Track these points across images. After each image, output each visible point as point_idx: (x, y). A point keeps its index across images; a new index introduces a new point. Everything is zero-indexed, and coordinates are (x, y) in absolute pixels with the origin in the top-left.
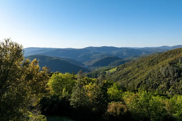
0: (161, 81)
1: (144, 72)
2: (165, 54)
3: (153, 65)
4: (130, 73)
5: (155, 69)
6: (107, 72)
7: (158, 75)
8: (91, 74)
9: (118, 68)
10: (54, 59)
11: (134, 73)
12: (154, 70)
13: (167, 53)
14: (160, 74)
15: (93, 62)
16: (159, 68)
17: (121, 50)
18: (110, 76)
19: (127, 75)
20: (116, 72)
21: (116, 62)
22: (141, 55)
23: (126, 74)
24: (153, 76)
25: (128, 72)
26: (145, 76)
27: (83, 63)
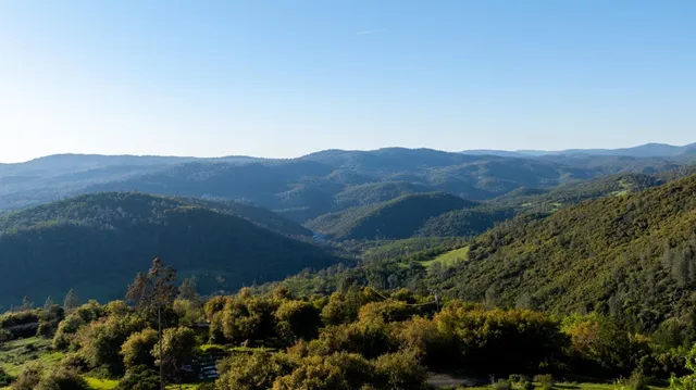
0: (668, 303)
1: (596, 264)
2: (674, 191)
3: (625, 235)
4: (532, 272)
5: (642, 256)
6: (424, 264)
7: (657, 281)
8: (361, 274)
9: (475, 248)
10: (189, 210)
11: (551, 271)
12: (636, 261)
13: (680, 189)
14: (665, 275)
15: (351, 218)
16: (656, 252)
17: (465, 165)
18: (445, 283)
19: (522, 278)
20: (467, 263)
21: (450, 218)
22: (556, 184)
23: (516, 274)
24: (636, 281)
25: (523, 267)
26: (602, 284)
27: (306, 226)
